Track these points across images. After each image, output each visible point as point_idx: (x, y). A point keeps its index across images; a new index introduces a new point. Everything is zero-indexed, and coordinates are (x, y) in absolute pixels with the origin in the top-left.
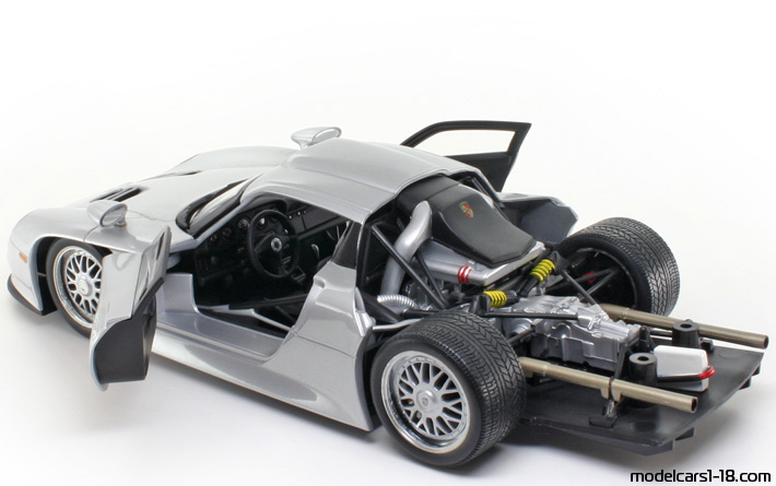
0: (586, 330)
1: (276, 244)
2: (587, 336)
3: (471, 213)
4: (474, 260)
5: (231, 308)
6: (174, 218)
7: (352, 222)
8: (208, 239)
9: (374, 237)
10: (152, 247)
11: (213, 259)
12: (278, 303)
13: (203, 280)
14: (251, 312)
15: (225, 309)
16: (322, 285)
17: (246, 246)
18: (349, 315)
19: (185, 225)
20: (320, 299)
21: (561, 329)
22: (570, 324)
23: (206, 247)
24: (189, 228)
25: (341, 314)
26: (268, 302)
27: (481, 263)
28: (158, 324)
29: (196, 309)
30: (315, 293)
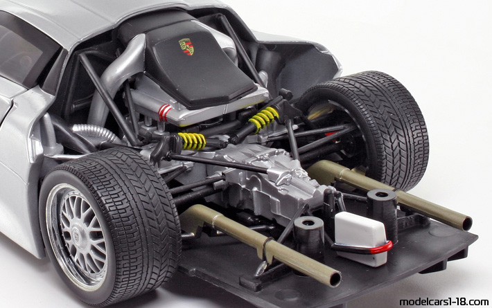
0: (273, 184)
2: (274, 192)
3: (191, 51)
4: (176, 99)
9: (81, 65)
21: (253, 182)
22: (260, 177)
27: (182, 103)
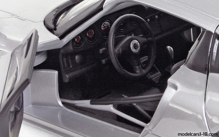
1: (135, 46)
5: (91, 103)
6: (43, 20)
7: (204, 30)
8: (73, 40)
10: (22, 46)
11: (77, 57)
12: (135, 100)
13: (67, 77)
14: (110, 108)
15: (86, 103)
16: (176, 88)
17: (107, 47)
18: (200, 117)
19: (52, 26)
20: (173, 101)
23: (71, 48)
24: (55, 29)
25: (192, 115)
26: (126, 100)
28: (25, 116)
29: (60, 103)
30: (169, 94)
